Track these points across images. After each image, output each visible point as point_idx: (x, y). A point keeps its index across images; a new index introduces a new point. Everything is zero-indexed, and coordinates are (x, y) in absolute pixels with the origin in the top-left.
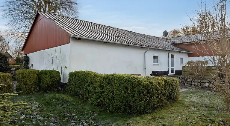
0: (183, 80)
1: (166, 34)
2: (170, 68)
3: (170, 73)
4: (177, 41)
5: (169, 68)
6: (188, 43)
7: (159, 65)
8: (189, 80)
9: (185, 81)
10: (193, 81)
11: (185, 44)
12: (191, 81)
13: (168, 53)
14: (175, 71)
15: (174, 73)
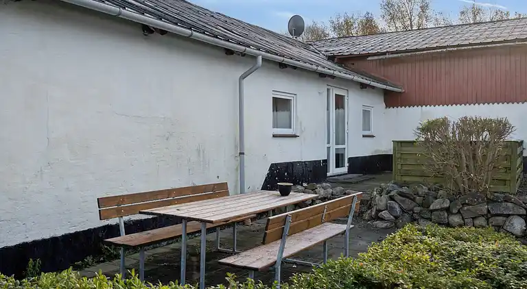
0: (408, 204)
1: (296, 26)
2: (334, 147)
3: (333, 170)
4: (344, 49)
5: (329, 148)
6: (387, 56)
7: (295, 136)
8: (435, 205)
9: (417, 209)
10: (455, 211)
11: (376, 58)
12: (448, 210)
13: (328, 90)
14: (350, 159)
15: (345, 170)
